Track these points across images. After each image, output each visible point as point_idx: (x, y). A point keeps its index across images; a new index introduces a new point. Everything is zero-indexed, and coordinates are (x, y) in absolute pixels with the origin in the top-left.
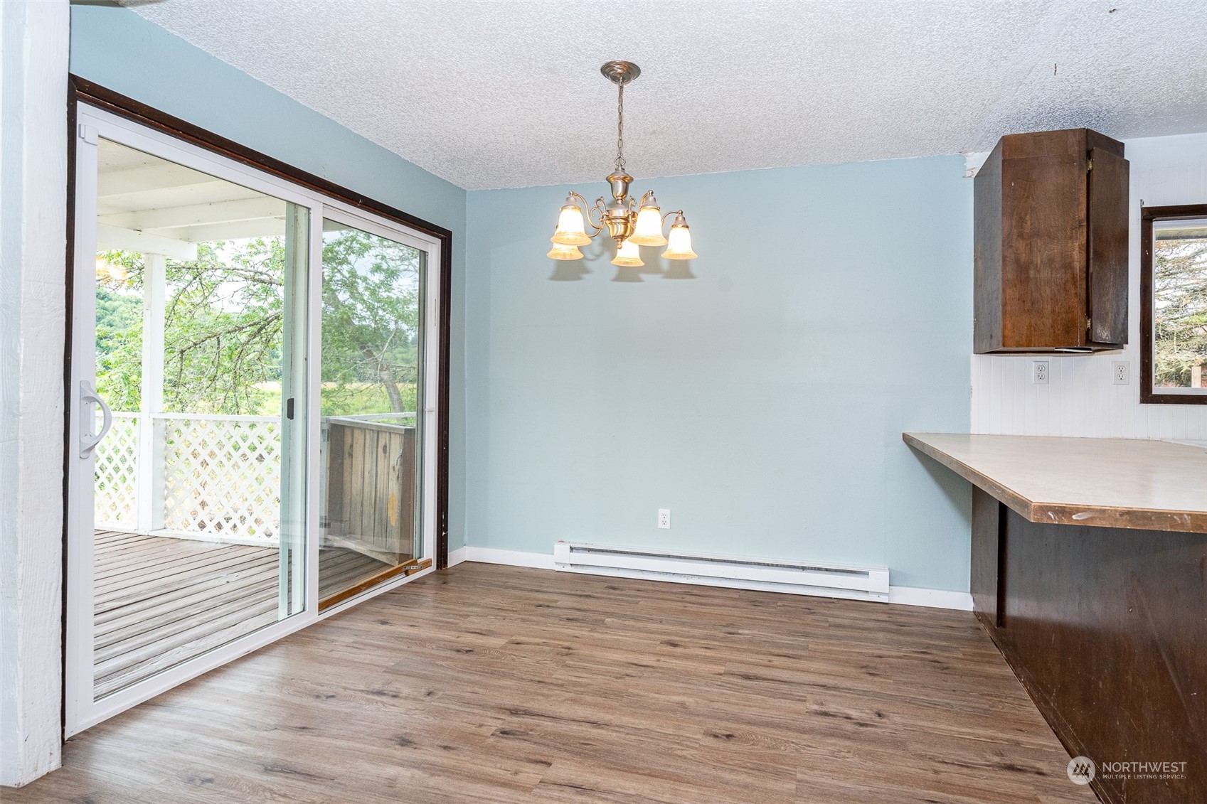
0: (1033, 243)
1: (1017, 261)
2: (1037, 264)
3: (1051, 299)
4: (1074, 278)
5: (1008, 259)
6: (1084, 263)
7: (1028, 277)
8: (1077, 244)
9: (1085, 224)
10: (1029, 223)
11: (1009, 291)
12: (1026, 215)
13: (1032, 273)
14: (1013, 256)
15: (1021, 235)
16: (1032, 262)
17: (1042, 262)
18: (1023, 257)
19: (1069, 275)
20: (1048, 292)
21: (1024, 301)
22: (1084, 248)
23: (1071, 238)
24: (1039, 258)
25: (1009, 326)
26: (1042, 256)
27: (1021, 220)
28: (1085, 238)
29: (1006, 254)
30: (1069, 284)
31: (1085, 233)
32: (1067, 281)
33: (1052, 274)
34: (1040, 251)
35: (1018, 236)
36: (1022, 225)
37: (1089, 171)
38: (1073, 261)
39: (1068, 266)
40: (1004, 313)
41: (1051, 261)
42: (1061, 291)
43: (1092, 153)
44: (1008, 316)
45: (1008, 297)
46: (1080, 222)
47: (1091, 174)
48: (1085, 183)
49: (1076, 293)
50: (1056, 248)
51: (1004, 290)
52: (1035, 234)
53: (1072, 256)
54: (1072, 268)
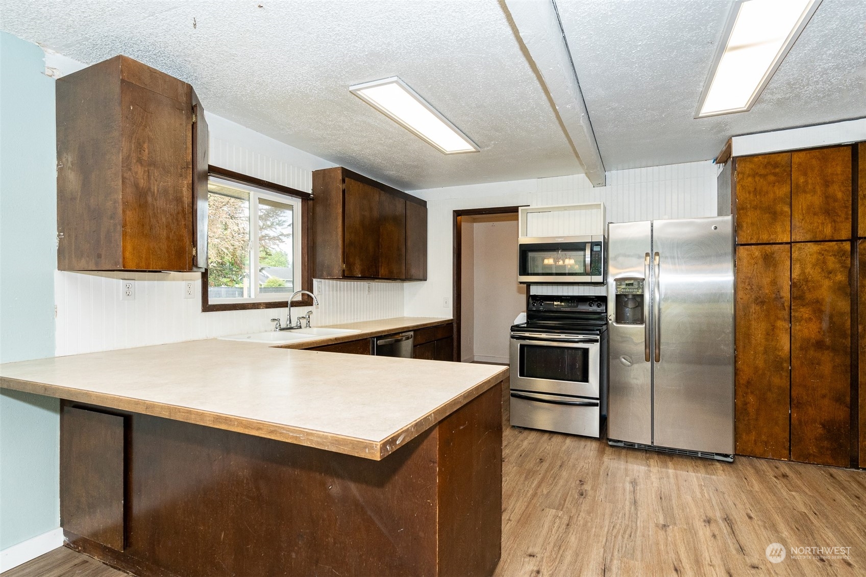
0: (150, 171)
1: (136, 185)
2: (154, 192)
3: (167, 227)
4: (183, 211)
5: (127, 181)
6: (190, 200)
7: (146, 202)
8: (185, 182)
9: (191, 166)
10: (147, 151)
11: (128, 213)
12: (144, 143)
13: (150, 199)
14: (132, 179)
15: (140, 161)
16: (149, 189)
17: (158, 191)
18: (142, 183)
19: (180, 208)
20: (164, 220)
21: (143, 225)
22: (191, 187)
23: (181, 175)
24: (156, 188)
25: (129, 248)
26: (158, 185)
27: (140, 147)
28: (191, 178)
29: (125, 175)
30: (180, 216)
31: (191, 175)
32: (178, 213)
33: (166, 204)
34: (156, 181)
35: (137, 161)
36: (140, 151)
37: (193, 123)
38: (183, 197)
39: (179, 200)
40: (125, 234)
41: (165, 192)
42: (174, 221)
43: (195, 109)
44: (128, 237)
45: (128, 219)
46: (187, 164)
47: (195, 126)
48: (191, 132)
49: (185, 224)
50: (169, 181)
51: (124, 211)
52: (152, 164)
53: (181, 192)
54: (182, 202)
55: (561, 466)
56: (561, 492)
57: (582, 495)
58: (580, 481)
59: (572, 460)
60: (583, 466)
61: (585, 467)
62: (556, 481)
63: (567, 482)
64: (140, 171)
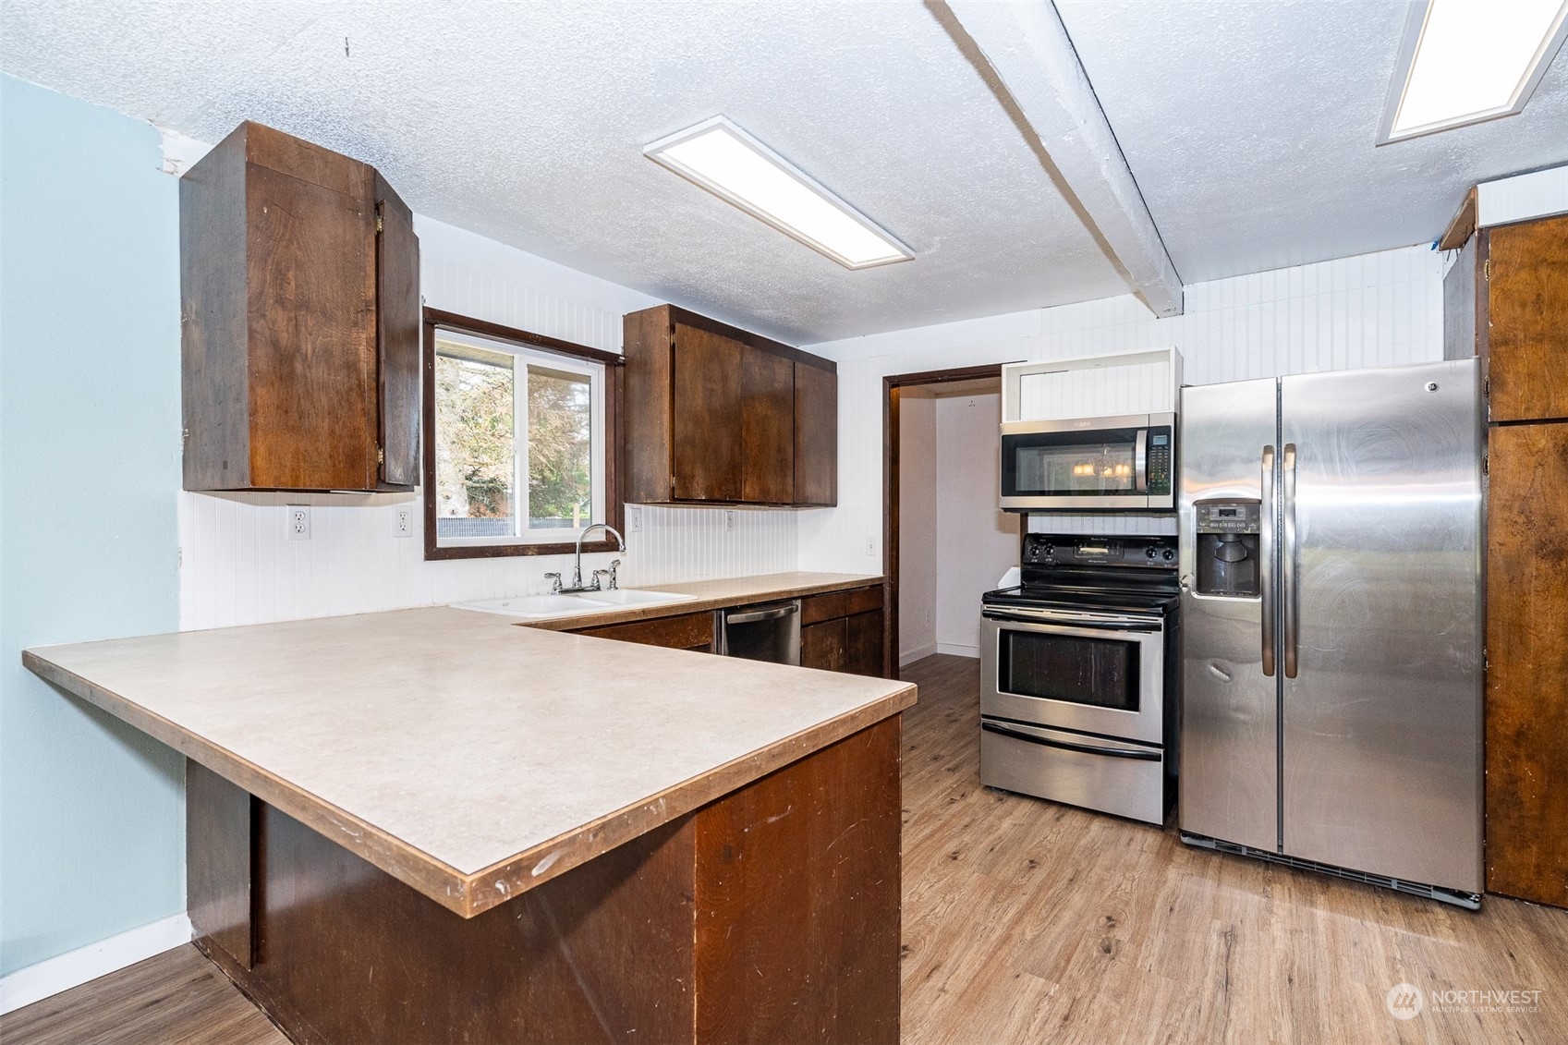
0: (300, 318)
1: (275, 344)
2: (306, 355)
3: (329, 414)
4: (359, 385)
5: (258, 336)
6: (373, 366)
7: (293, 371)
8: (364, 336)
9: (374, 308)
10: (293, 283)
11: (261, 391)
12: (288, 269)
13: (299, 367)
14: (267, 333)
15: (280, 301)
16: (298, 349)
17: (314, 352)
18: (285, 339)
19: (354, 381)
20: (324, 401)
21: (286, 412)
22: (374, 344)
23: (356, 324)
24: (309, 346)
25: (262, 450)
26: (314, 343)
27: (280, 277)
28: (375, 330)
29: (255, 325)
30: (354, 395)
31: (374, 323)
32: (351, 390)
33: (329, 374)
34: (311, 335)
35: (276, 302)
36: (281, 284)
37: (379, 232)
38: (359, 361)
39: (351, 367)
40: (254, 428)
41: (327, 353)
42: (343, 403)
43: (381, 207)
44: (260, 433)
45: (259, 402)
46: (367, 304)
47: (381, 238)
48: (374, 248)
49: (362, 409)
50: (334, 335)
51: (252, 388)
52: (304, 305)
53: (356, 353)
54: (357, 370)
55: (1071, 880)
56: (1064, 937)
57: (1108, 950)
58: (1109, 918)
59: (1097, 870)
60: (1119, 886)
61: (1123, 887)
62: (1055, 912)
63: (1080, 917)
64: (281, 317)
